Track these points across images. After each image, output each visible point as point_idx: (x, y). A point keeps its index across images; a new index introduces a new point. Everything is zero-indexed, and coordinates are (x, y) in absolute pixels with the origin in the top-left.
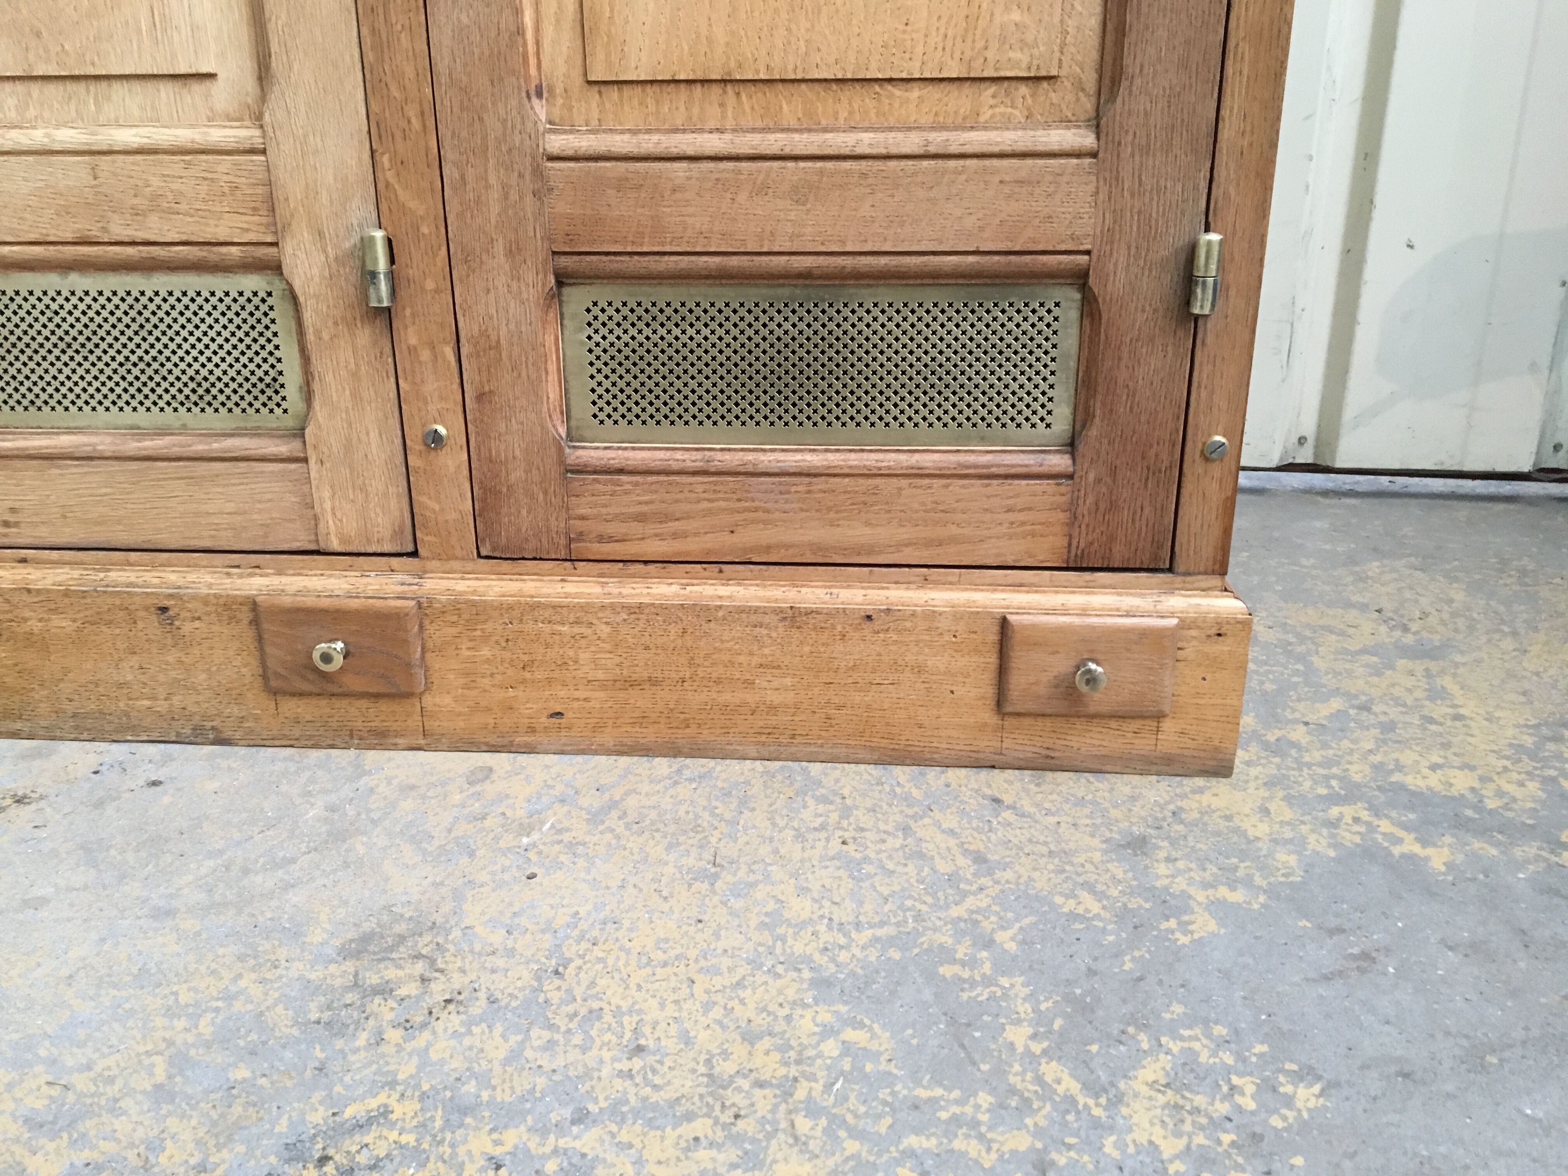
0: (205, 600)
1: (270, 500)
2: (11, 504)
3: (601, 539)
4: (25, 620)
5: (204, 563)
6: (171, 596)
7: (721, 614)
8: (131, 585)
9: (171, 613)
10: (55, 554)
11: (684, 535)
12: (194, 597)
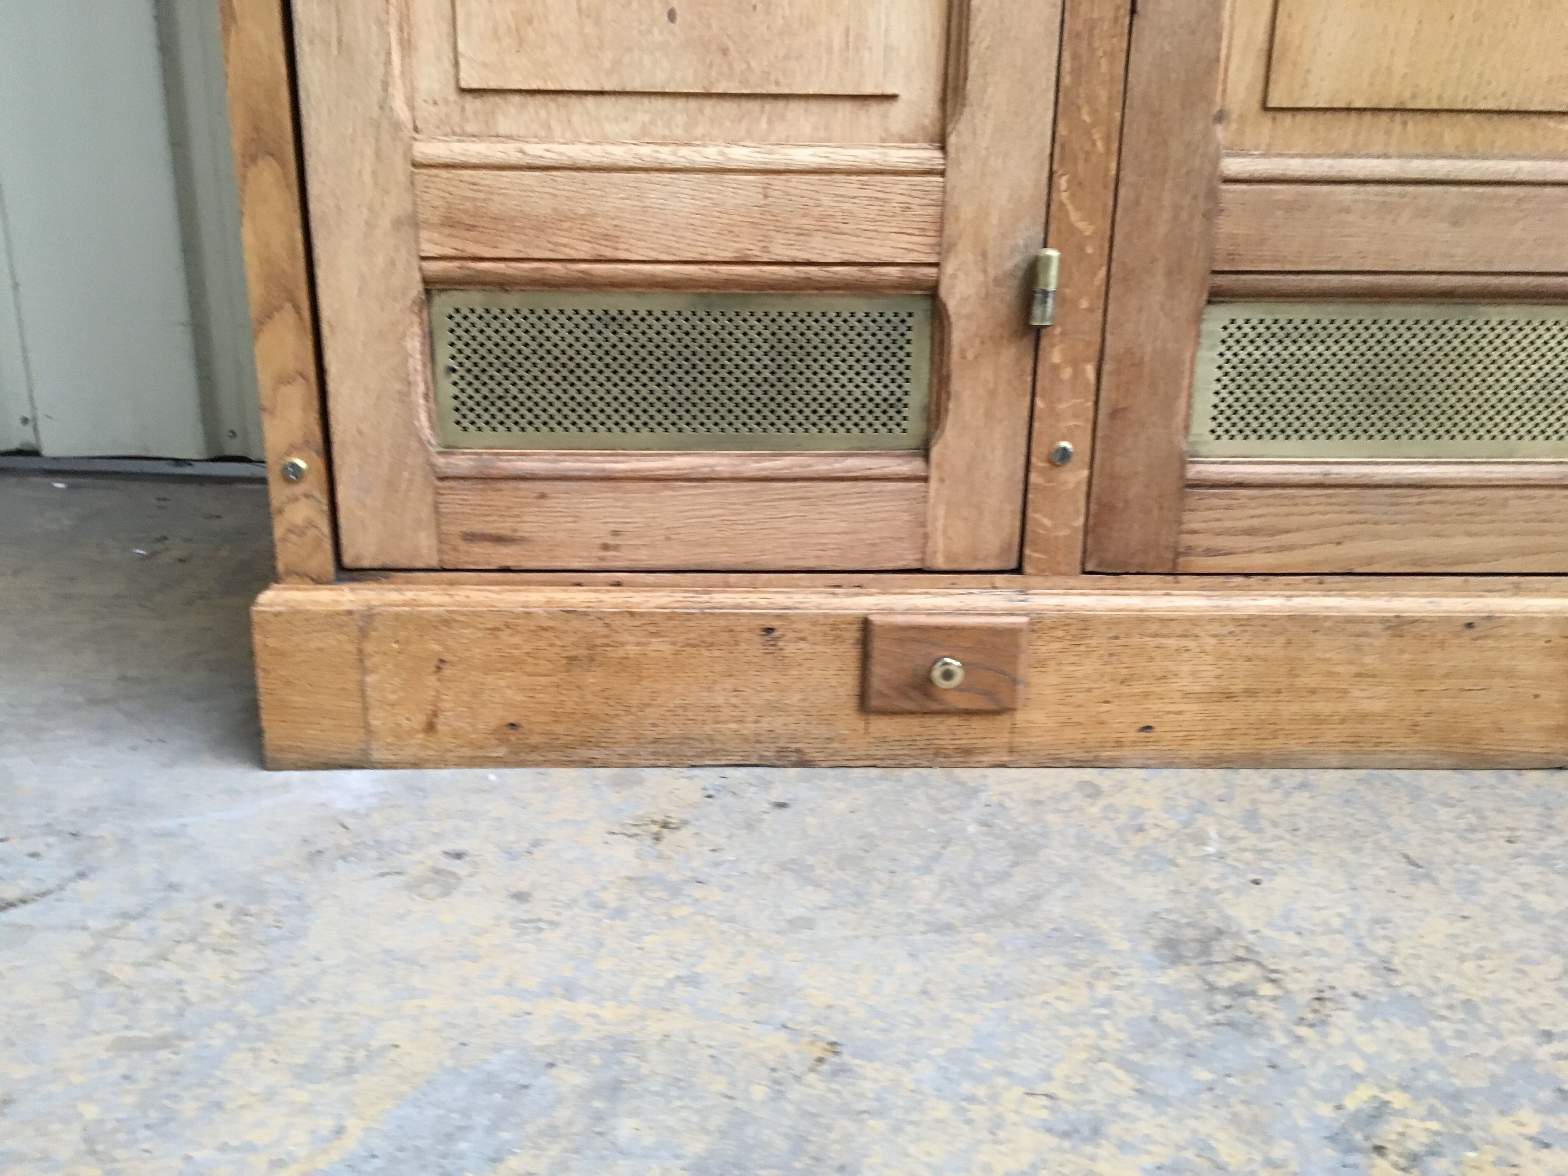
0: (814, 621)
1: (883, 520)
2: (612, 527)
3: (1210, 552)
4: (623, 644)
5: (804, 583)
6: (778, 617)
7: (1327, 624)
8: (738, 606)
9: (775, 634)
10: (651, 577)
11: (1291, 548)
12: (803, 617)
